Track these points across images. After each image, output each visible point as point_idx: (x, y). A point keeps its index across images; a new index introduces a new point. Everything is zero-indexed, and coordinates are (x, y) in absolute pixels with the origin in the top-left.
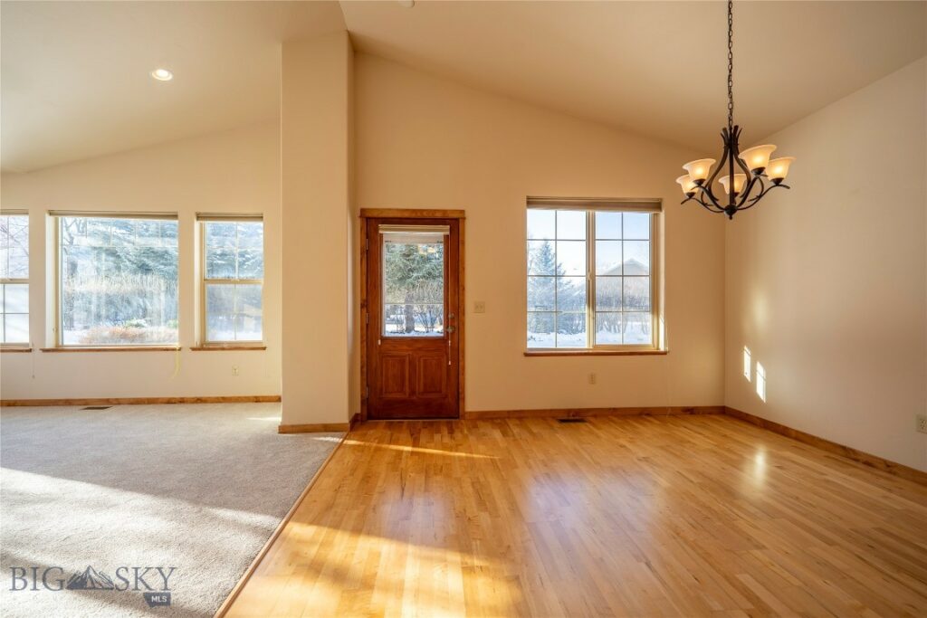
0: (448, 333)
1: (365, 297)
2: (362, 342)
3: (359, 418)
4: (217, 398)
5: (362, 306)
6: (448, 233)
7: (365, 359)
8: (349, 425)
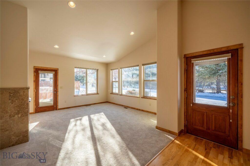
0: (230, 106)
1: (186, 87)
2: (184, 104)
3: (184, 131)
4: (146, 111)
5: (185, 91)
6: (230, 57)
7: (186, 110)
8: (178, 134)
